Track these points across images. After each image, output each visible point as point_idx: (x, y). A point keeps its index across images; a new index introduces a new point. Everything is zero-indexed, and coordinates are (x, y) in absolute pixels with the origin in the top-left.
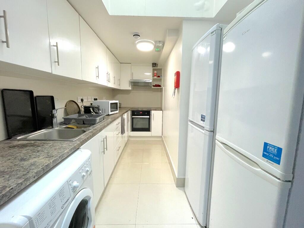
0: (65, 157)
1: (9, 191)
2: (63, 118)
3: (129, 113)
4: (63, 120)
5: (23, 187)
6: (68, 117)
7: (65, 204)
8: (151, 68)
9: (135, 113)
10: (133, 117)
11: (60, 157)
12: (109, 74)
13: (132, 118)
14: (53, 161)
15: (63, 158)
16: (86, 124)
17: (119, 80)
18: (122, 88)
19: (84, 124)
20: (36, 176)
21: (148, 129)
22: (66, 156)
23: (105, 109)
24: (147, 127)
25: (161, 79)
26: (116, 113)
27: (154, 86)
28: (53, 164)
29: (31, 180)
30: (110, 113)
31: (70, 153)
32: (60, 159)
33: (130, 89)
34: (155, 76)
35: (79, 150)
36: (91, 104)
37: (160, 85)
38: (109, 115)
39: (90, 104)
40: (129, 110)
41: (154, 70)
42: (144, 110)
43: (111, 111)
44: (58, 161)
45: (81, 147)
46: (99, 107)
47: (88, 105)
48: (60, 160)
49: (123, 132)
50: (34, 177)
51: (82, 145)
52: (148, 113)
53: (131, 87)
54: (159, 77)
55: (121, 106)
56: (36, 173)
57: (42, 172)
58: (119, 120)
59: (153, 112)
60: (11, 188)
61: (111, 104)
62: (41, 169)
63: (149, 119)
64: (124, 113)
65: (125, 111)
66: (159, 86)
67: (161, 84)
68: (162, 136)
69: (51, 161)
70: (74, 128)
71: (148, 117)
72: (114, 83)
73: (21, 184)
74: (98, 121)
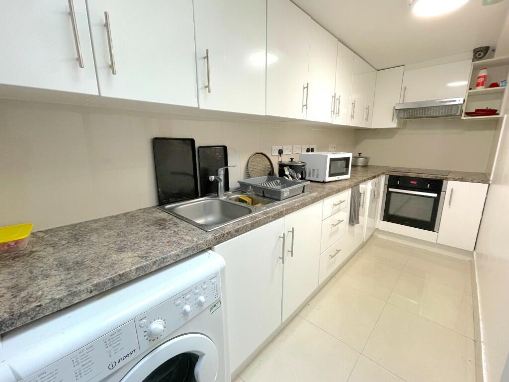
0: (169, 263)
1: (33, 310)
2: (238, 182)
3: (383, 180)
4: (238, 185)
5: (62, 306)
6: (248, 181)
7: (119, 361)
8: (468, 65)
9: (397, 181)
10: (390, 190)
11: (155, 263)
12: (337, 97)
13: (389, 194)
14: (137, 269)
15: (163, 265)
16: (267, 197)
17: (368, 108)
18: (375, 124)
19: (264, 196)
20: (95, 290)
21: (429, 225)
22: (172, 262)
23: (318, 170)
24: (428, 218)
25: (502, 92)
26: (346, 179)
27: (468, 114)
28: (137, 272)
29: (84, 297)
30: (328, 179)
31: (182, 257)
32: (154, 266)
33: (394, 125)
34: (478, 85)
35: (210, 251)
36: (292, 159)
37: (496, 111)
38: (324, 182)
39: (290, 160)
40: (383, 173)
41: (476, 69)
42: (424, 176)
43: (330, 175)
44: (151, 268)
45: (215, 247)
46: (304, 166)
47: (286, 160)
48: (155, 268)
49: (354, 218)
50: (91, 292)
51: (219, 243)
52: (436, 185)
53: (396, 121)
54: (495, 85)
55: (369, 164)
56: (96, 285)
57: (109, 285)
58: (346, 195)
59: (450, 186)
60: (39, 304)
61: (332, 160)
62: (109, 279)
63: (437, 201)
64: (368, 179)
65: (370, 175)
66: (493, 112)
67: (500, 107)
68: (473, 252)
69: (134, 268)
71: (435, 195)
72: (352, 116)
73: (61, 300)
74: (285, 195)
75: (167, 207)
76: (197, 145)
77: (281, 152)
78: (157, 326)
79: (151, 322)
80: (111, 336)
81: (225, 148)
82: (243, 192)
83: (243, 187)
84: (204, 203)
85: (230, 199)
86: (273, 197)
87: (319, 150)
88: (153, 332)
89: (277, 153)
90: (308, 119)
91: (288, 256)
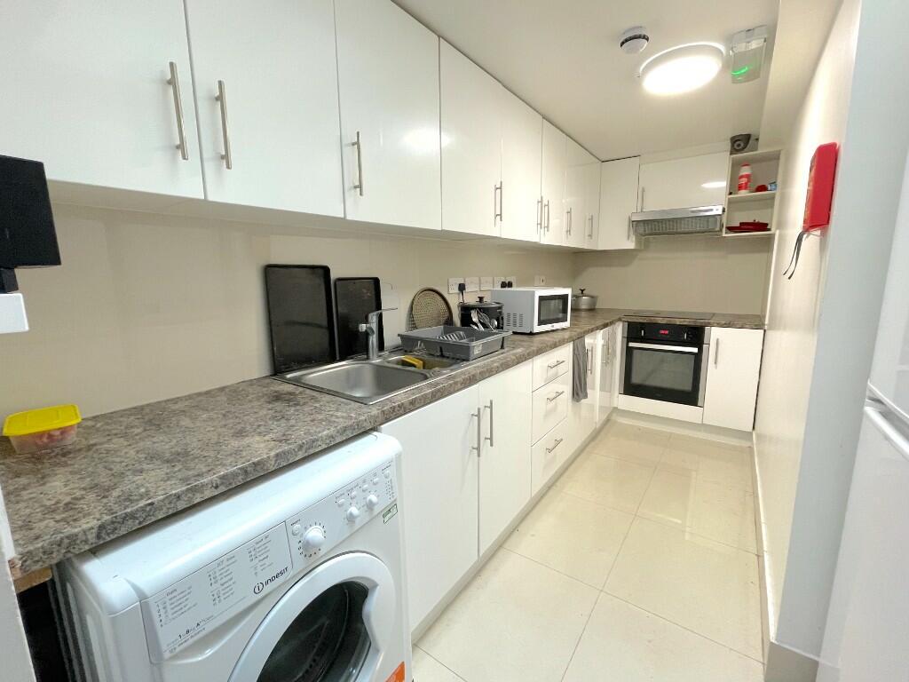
0: (320, 449)
1: (143, 509)
2: (399, 335)
3: (619, 330)
4: (399, 341)
5: (181, 505)
6: (415, 333)
7: (267, 583)
8: (724, 160)
9: (641, 331)
10: (631, 344)
11: (301, 447)
12: (545, 202)
13: (629, 352)
14: (277, 455)
15: (312, 451)
16: (448, 357)
17: (592, 219)
18: (602, 245)
19: (442, 356)
20: (222, 483)
21: (690, 396)
22: (324, 446)
23: (521, 315)
24: (688, 387)
25: (773, 198)
26: (564, 329)
27: (731, 229)
28: (276, 460)
29: (208, 494)
30: (537, 329)
31: (338, 440)
32: (300, 453)
33: (631, 245)
34: (740, 188)
35: (375, 433)
36: (481, 299)
37: (767, 224)
38: (531, 334)
39: (478, 300)
40: (620, 320)
41: (736, 166)
42: (678, 322)
43: (541, 323)
44: (296, 456)
45: (382, 426)
46: (500, 308)
47: (471, 300)
48: (300, 455)
49: (579, 390)
50: (217, 487)
51: (387, 420)
52: (695, 335)
53: (634, 239)
54: (762, 188)
55: (597, 307)
56: (222, 478)
57: (240, 477)
58: (566, 353)
59: (714, 334)
60: (150, 501)
61: (541, 298)
62: (239, 469)
63: (698, 358)
64: (598, 328)
65: (599, 323)
66: (763, 227)
67: (771, 219)
68: (751, 434)
69: (273, 454)
70: (414, 366)
71: (695, 350)
72: (569, 231)
73: (178, 497)
74: (476, 352)
75: (289, 376)
76: (334, 275)
77: (462, 288)
78: (315, 534)
79: (306, 528)
80: (257, 543)
81: (376, 281)
82: (406, 352)
83: (407, 344)
84: (348, 371)
85: (389, 362)
86: (458, 356)
87: (523, 283)
88: (310, 541)
89: (457, 291)
90: (504, 236)
91: (485, 445)
